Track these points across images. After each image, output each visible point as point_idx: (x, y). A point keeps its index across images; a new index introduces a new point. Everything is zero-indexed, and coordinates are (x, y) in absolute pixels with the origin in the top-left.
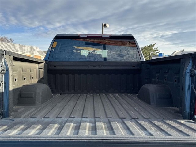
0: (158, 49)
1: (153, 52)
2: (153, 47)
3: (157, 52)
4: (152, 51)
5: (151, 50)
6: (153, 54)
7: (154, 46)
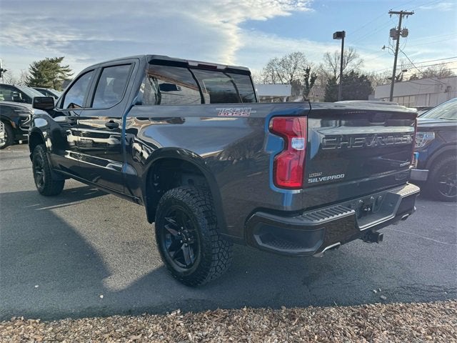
0: (70, 68)
1: (59, 74)
2: (59, 64)
3: (68, 73)
4: (59, 71)
5: (56, 69)
6: (60, 77)
7: (62, 62)
